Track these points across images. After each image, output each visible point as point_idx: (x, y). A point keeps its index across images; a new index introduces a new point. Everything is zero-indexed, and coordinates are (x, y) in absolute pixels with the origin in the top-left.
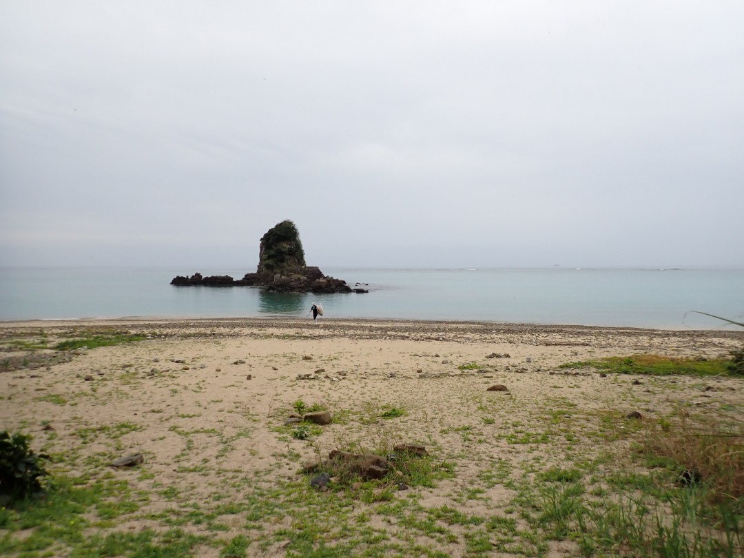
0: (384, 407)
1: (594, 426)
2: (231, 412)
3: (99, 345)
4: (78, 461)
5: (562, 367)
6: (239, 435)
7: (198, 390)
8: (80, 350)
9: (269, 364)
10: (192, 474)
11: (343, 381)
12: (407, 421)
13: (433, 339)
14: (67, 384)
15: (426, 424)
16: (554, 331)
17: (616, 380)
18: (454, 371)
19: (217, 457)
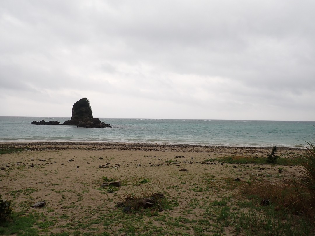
0: (140, 179)
2: (76, 182)
5: (205, 161)
6: (84, 192)
7: (57, 173)
9: (85, 161)
10: (70, 209)
11: (119, 168)
12: (151, 184)
13: (152, 150)
15: (159, 185)
16: (199, 146)
17: (227, 166)
18: (164, 163)
19: (78, 201)
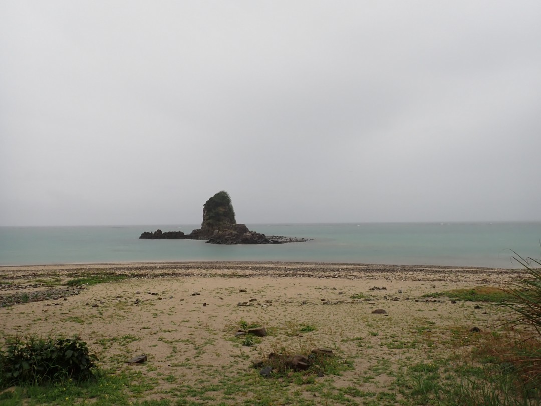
0: (301, 325)
1: (447, 337)
2: (197, 328)
3: (96, 283)
4: (105, 359)
5: (424, 296)
6: (206, 343)
7: (171, 313)
8: (84, 286)
9: (217, 295)
10: (181, 367)
11: (270, 306)
12: (317, 334)
13: (331, 276)
14: (81, 310)
15: (331, 336)
16: (418, 270)
17: (463, 305)
18: (347, 299)
19: (195, 357)
